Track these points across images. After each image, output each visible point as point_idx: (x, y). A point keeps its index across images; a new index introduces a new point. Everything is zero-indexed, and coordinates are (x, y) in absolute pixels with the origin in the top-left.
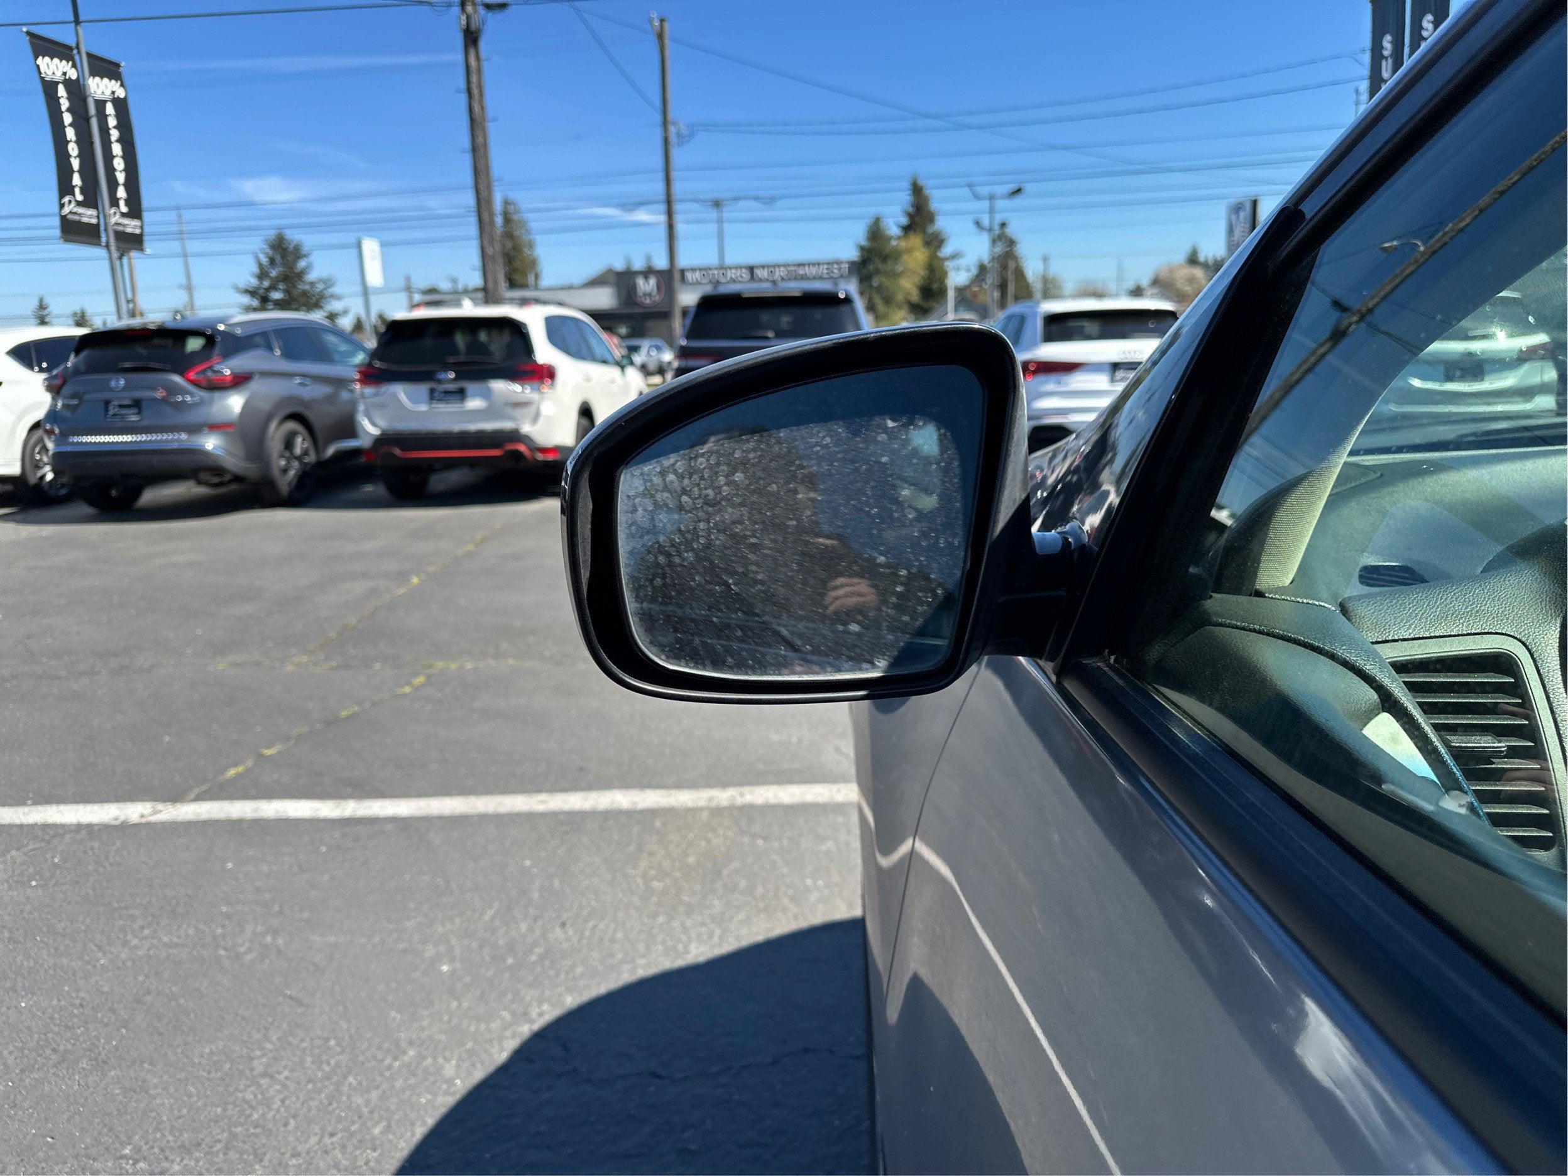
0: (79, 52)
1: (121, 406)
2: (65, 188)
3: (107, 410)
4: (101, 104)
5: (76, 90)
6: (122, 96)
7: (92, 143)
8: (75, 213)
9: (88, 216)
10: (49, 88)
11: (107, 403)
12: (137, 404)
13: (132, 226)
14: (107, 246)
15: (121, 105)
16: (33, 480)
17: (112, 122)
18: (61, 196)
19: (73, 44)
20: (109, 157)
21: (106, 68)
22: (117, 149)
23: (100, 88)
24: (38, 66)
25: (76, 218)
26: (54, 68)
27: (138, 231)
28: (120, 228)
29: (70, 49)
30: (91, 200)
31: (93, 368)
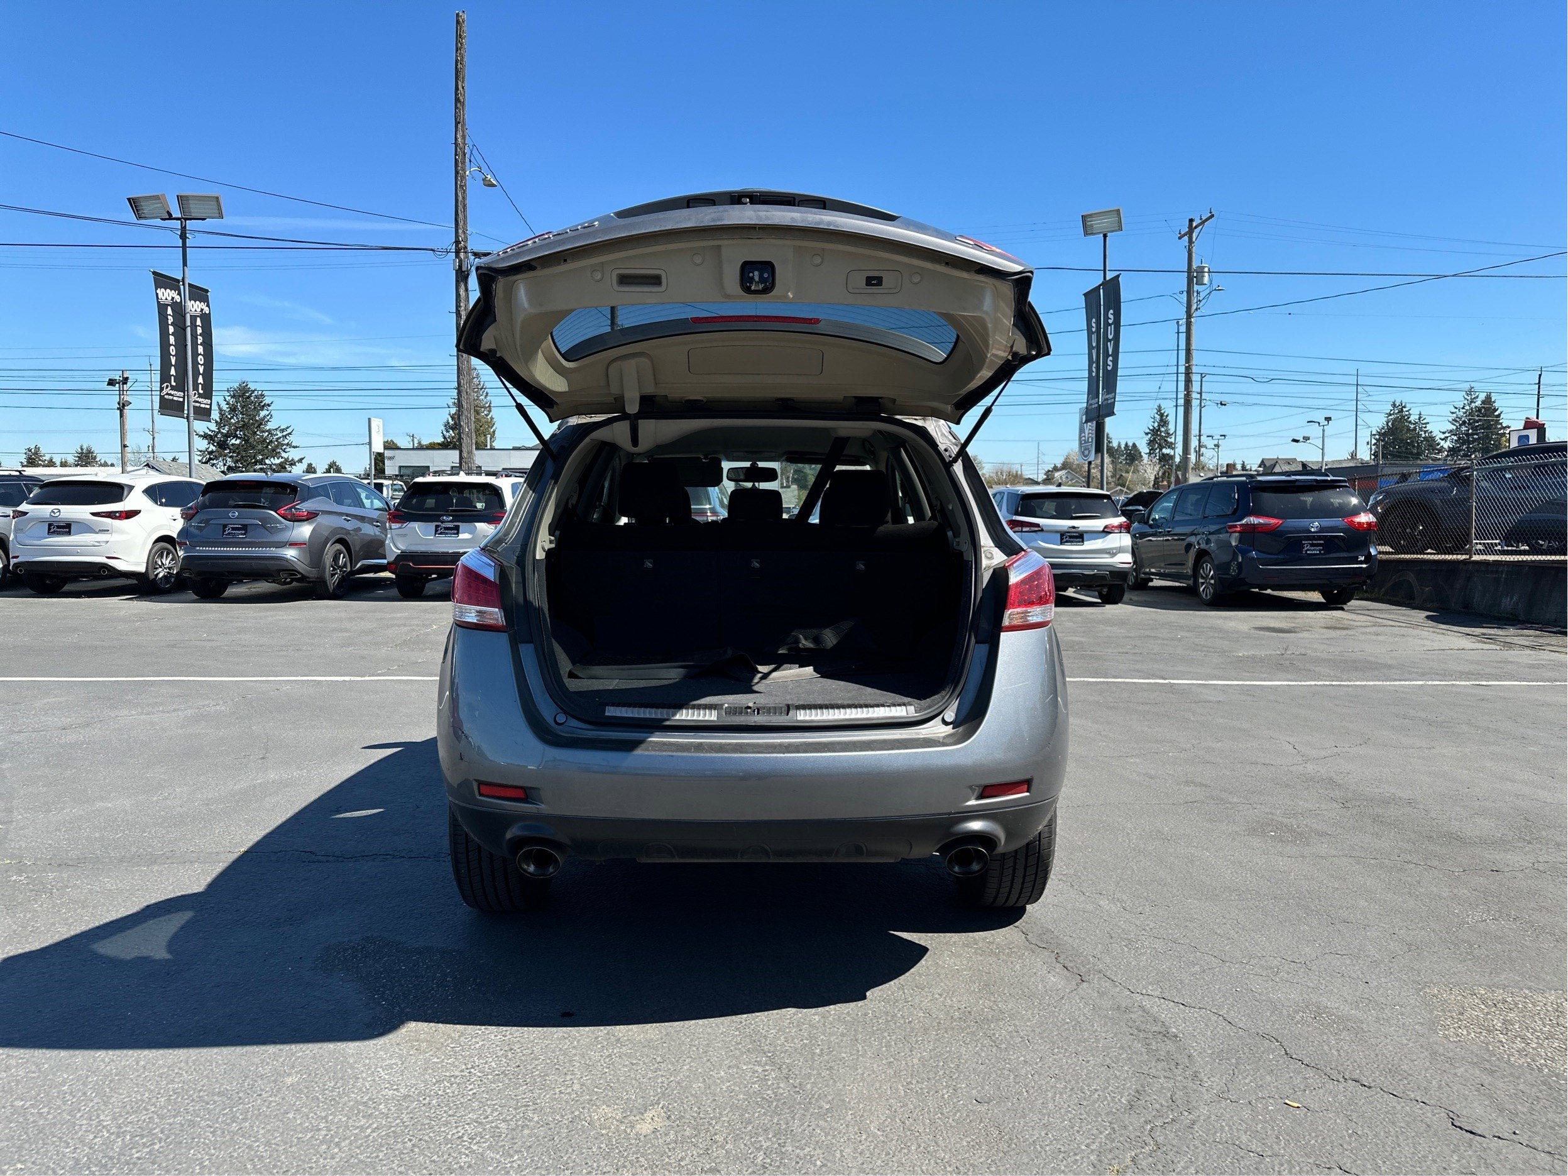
0: (184, 285)
1: (233, 529)
2: (165, 378)
3: (224, 531)
4: (194, 318)
5: (179, 309)
6: (207, 312)
7: (186, 346)
8: (170, 395)
9: (177, 396)
10: (162, 308)
11: (225, 526)
12: (244, 528)
13: (204, 403)
14: (188, 418)
15: (206, 318)
16: (152, 577)
17: (199, 330)
18: (162, 383)
19: (180, 278)
20: (195, 354)
21: (200, 294)
22: (201, 349)
23: (194, 307)
24: (157, 294)
25: (171, 397)
26: (167, 295)
27: (208, 407)
28: (198, 405)
29: (178, 281)
30: (181, 386)
31: (213, 504)
